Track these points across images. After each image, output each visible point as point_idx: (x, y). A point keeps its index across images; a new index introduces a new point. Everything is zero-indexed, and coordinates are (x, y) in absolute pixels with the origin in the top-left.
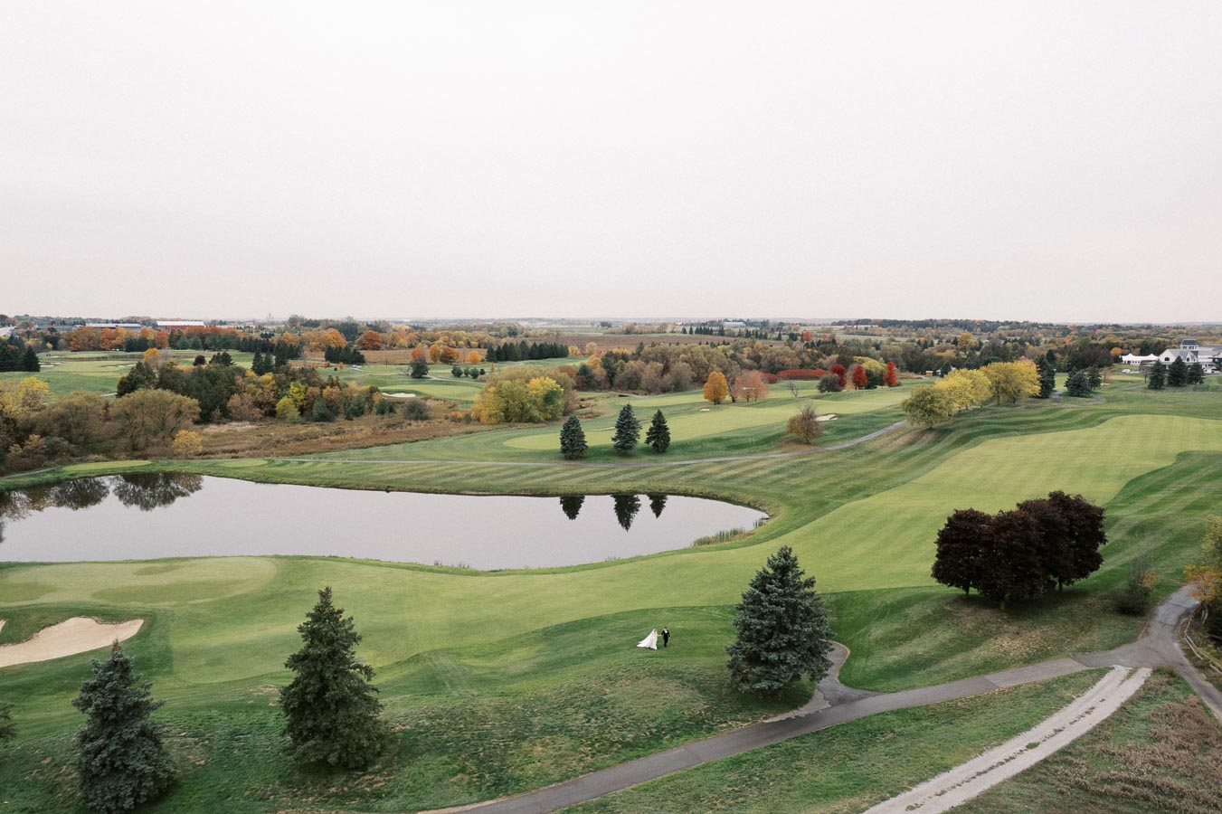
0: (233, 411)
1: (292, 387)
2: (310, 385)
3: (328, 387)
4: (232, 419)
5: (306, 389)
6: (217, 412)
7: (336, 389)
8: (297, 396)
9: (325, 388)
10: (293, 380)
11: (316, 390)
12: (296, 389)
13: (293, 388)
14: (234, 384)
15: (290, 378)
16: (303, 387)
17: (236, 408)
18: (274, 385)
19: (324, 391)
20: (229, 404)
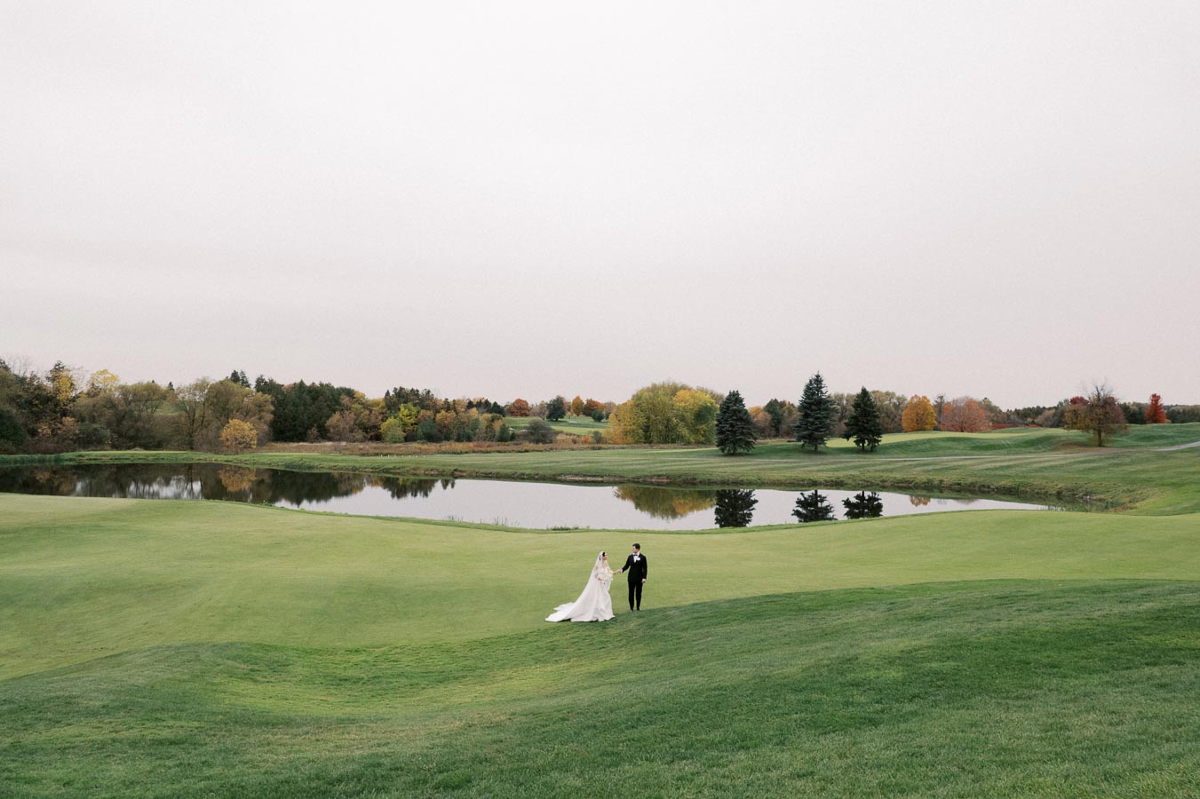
0: (332, 430)
1: (402, 409)
2: (423, 408)
3: (443, 412)
4: (330, 439)
5: (418, 412)
6: (314, 431)
7: (452, 414)
8: (406, 420)
9: (439, 412)
10: (405, 402)
11: (429, 413)
12: (406, 412)
13: (404, 410)
14: (340, 405)
15: (402, 400)
16: (414, 410)
17: (334, 428)
18: (383, 408)
19: (438, 415)
20: (328, 423)
